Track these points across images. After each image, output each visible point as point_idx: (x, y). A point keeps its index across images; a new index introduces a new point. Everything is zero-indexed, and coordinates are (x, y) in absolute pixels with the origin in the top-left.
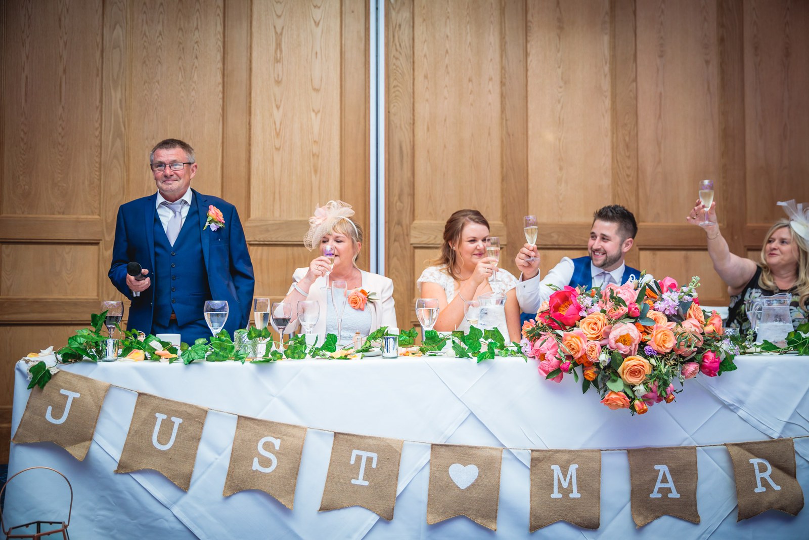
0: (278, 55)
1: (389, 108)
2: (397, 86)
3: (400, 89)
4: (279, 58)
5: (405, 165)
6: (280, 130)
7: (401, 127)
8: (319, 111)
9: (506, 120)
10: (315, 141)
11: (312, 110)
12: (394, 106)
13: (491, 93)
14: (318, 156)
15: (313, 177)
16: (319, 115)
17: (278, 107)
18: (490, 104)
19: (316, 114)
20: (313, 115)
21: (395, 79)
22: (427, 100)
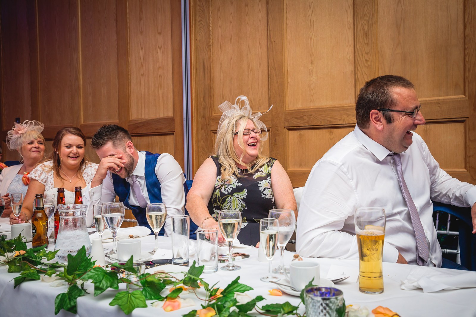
0: (141, 15)
1: (196, 38)
2: (201, 20)
3: (202, 22)
4: (141, 17)
5: (206, 75)
6: (143, 63)
7: (203, 49)
8: (161, 47)
9: (270, 31)
10: (160, 67)
11: (158, 47)
12: (199, 35)
13: (260, 12)
14: (162, 77)
15: (160, 91)
16: (162, 49)
17: (142, 49)
18: (260, 20)
19: (160, 49)
20: (159, 50)
21: (200, 16)
22: (220, 27)
